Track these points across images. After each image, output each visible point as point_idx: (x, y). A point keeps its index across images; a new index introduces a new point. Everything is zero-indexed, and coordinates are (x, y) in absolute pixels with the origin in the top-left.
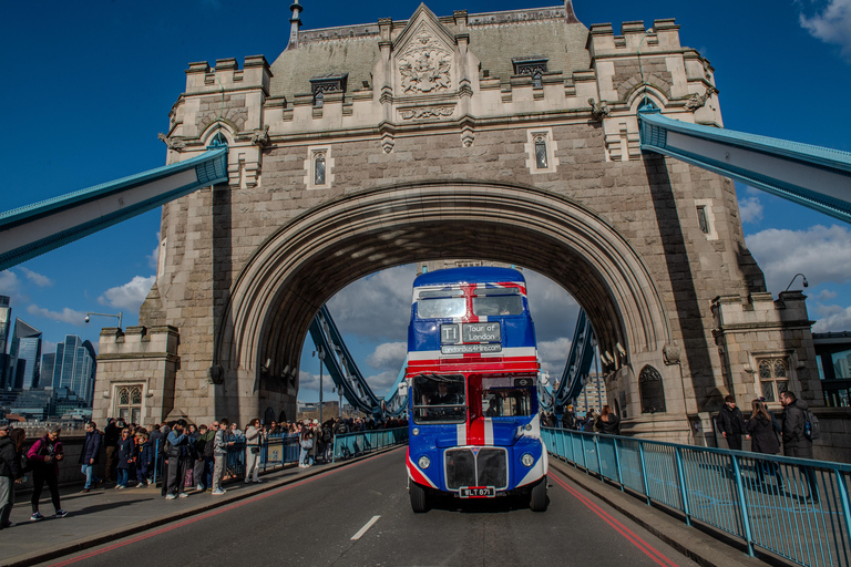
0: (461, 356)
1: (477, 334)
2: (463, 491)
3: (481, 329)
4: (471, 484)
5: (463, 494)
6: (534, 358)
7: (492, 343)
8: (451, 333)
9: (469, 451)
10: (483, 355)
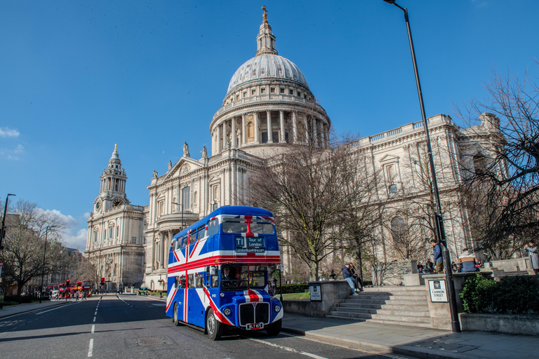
0: (246, 254)
1: (253, 242)
2: (248, 326)
3: (255, 240)
4: (252, 322)
5: (248, 327)
6: (279, 257)
7: (260, 248)
8: (240, 241)
9: (251, 304)
10: (257, 254)
